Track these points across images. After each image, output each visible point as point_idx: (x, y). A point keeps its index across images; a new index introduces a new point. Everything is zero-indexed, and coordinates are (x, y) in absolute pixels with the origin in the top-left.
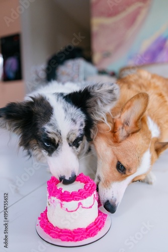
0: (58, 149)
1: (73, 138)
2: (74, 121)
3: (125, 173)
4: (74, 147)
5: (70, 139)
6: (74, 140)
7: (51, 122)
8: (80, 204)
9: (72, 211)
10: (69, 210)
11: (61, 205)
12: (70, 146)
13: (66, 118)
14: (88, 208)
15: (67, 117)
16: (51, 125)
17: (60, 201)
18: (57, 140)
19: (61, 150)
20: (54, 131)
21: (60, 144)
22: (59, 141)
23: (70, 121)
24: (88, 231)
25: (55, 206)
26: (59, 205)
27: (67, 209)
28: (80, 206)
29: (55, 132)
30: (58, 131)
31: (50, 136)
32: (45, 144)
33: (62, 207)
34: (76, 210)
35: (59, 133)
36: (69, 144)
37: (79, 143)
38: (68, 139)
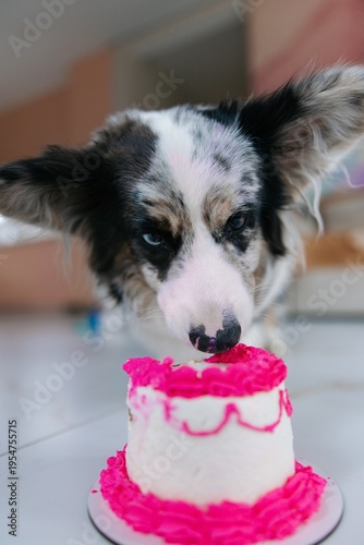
0: (180, 254)
1: (222, 213)
2: (223, 163)
4: (231, 247)
5: (213, 216)
7: (153, 171)
8: (231, 409)
9: (203, 434)
10: (194, 427)
11: (168, 409)
12: (217, 240)
13: (195, 153)
14: (258, 429)
15: (201, 150)
16: (153, 179)
17: (162, 396)
18: (174, 222)
19: (191, 256)
20: (163, 197)
21: (186, 239)
22: (181, 228)
23: (210, 163)
24: (262, 514)
25: (147, 417)
26: (159, 411)
27: (185, 425)
28: (233, 417)
29: (167, 199)
30: (173, 195)
31: (154, 212)
32: (146, 237)
33: (168, 416)
34: (217, 431)
36: (214, 235)
37: (244, 234)
38: (207, 218)
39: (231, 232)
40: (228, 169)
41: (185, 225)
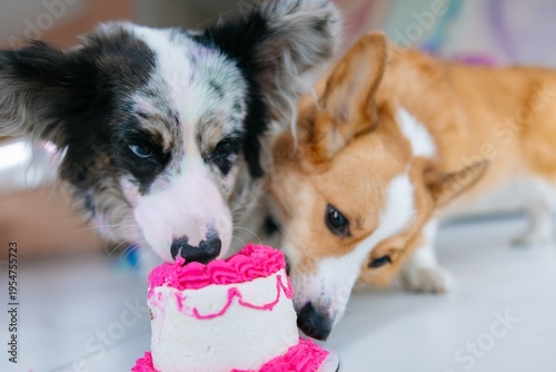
0: (168, 169)
2: (217, 88)
3: (349, 234)
5: (205, 137)
6: (216, 141)
7: (151, 86)
8: (233, 293)
9: (211, 317)
10: (202, 312)
11: (180, 300)
12: (206, 160)
13: (192, 78)
14: (258, 308)
15: (197, 75)
16: (151, 94)
17: (175, 290)
18: (167, 138)
19: (179, 171)
20: (157, 111)
21: (175, 155)
22: (172, 145)
23: (206, 89)
26: (173, 302)
27: (195, 311)
28: (236, 299)
29: (164, 115)
30: (170, 113)
31: (146, 125)
32: (134, 149)
33: (181, 306)
34: (222, 313)
35: (173, 120)
36: (203, 155)
37: (229, 158)
38: (199, 138)
39: (218, 155)
40: (222, 95)
41: (176, 143)
